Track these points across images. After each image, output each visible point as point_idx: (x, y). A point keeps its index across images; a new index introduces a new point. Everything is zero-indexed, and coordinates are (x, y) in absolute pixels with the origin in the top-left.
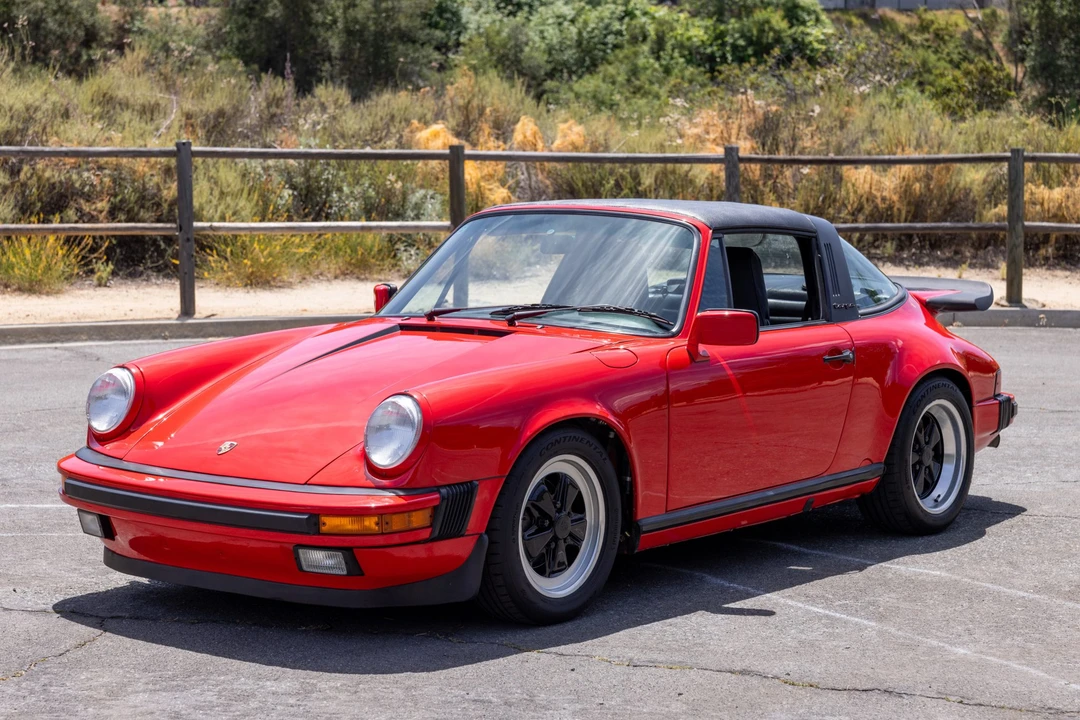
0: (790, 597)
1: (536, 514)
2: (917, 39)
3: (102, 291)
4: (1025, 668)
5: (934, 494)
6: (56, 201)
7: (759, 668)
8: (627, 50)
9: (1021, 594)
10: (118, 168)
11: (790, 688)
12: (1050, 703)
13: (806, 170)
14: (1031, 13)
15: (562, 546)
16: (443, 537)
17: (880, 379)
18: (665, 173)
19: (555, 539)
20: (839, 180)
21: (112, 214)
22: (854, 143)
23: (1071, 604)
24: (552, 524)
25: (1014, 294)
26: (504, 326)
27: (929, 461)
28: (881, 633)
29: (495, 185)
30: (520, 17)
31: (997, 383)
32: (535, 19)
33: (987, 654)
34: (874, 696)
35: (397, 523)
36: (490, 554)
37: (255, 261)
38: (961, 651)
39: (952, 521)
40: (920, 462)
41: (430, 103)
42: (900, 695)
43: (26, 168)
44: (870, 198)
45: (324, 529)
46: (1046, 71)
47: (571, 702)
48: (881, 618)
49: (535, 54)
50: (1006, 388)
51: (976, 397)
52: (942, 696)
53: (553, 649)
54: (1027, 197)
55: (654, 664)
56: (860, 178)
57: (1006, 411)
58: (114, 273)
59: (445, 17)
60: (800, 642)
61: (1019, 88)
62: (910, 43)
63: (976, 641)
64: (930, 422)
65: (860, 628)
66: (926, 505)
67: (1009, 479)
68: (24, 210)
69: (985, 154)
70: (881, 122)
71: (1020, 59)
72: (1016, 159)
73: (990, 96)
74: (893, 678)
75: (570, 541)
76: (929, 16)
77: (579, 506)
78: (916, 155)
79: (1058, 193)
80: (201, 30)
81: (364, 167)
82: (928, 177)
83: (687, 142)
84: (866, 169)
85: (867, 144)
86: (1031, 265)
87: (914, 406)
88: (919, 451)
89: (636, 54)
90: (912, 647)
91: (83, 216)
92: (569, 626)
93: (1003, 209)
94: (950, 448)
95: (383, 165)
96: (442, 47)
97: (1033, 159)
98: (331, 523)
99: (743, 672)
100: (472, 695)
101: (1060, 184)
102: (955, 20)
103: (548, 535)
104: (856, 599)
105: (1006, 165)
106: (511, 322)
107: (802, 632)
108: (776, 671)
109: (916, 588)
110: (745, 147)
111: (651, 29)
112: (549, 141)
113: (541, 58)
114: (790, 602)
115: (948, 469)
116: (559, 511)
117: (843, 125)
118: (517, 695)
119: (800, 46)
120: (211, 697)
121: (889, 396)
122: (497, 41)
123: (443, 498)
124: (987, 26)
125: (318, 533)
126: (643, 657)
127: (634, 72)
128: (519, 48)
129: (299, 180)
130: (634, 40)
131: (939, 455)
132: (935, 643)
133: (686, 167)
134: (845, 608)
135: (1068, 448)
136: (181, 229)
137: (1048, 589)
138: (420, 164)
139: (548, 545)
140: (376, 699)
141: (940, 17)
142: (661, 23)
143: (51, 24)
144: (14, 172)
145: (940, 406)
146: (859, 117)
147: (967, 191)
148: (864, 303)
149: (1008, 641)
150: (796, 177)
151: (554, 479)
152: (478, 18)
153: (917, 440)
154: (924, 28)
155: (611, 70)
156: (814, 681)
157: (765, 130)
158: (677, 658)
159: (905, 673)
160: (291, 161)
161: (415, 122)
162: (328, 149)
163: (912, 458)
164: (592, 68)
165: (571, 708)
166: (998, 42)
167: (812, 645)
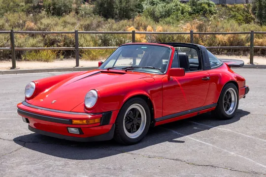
0: (192, 137)
1: (128, 118)
2: (234, 10)
3: (62, 61)
4: (248, 159)
5: (229, 110)
6: (52, 43)
7: (181, 159)
8: (176, 12)
9: (249, 136)
10: (65, 36)
11: (187, 165)
12: (254, 170)
13: (208, 36)
14: (257, 4)
15: (135, 126)
16: (103, 125)
17: (216, 83)
18: (179, 36)
19: (133, 124)
20: (215, 37)
21: (64, 46)
22: (219, 30)
23: (260, 139)
24: (132, 120)
25: (251, 62)
26: (124, 72)
27: (228, 102)
28: (213, 148)
29: (143, 39)
30: (155, 6)
31: (245, 84)
32: (157, 6)
33: (239, 154)
34: (209, 167)
35: (91, 122)
36: (116, 128)
37: (93, 55)
38: (232, 153)
39: (234, 116)
40: (226, 103)
41: (131, 22)
42: (215, 167)
43: (46, 36)
44: (222, 41)
45: (73, 123)
46: (260, 16)
47: (131, 169)
48: (213, 143)
49: (157, 14)
50: (247, 85)
51: (239, 87)
52: (226, 168)
53: (131, 152)
54: (254, 41)
55: (154, 157)
56: (220, 37)
57: (247, 90)
58: (64, 58)
59: (139, 6)
60: (193, 150)
61: (254, 20)
62: (233, 11)
63: (236, 150)
64: (228, 93)
65: (208, 146)
66: (227, 113)
67: (248, 105)
68: (45, 44)
69: (246, 32)
70: (225, 25)
71: (254, 14)
72: (252, 33)
73: (248, 21)
74: (214, 162)
75: (137, 124)
76: (236, 5)
77: (140, 116)
78: (231, 32)
79: (261, 40)
80: (92, 9)
81: (116, 35)
82: (234, 37)
83: (184, 30)
84: (221, 35)
85: (221, 30)
86: (255, 55)
87: (224, 89)
88: (225, 100)
89: (178, 13)
90: (220, 152)
91: (58, 46)
92: (137, 145)
93: (249, 44)
94: (233, 99)
95: (121, 35)
96: (139, 12)
97: (256, 33)
98: (75, 122)
99: (177, 160)
100: (107, 167)
101: (262, 38)
102: (242, 6)
103: (132, 123)
104: (208, 138)
105: (250, 34)
106: (126, 71)
107: (193, 147)
108: (185, 159)
109: (223, 134)
110: (195, 31)
111: (181, 8)
112: (155, 30)
113: (159, 14)
114: (192, 138)
115: (233, 104)
116: (134, 117)
117: (217, 26)
118: (118, 166)
119: (210, 11)
120: (41, 167)
121: (218, 87)
122: (150, 11)
123: (103, 115)
124: (248, 7)
125: (72, 124)
126: (152, 155)
127: (177, 17)
128: (154, 12)
129: (103, 38)
130: (177, 11)
131: (230, 101)
132: (226, 151)
133: (183, 35)
134: (205, 141)
135: (262, 97)
136: (76, 48)
137: (255, 135)
138: (128, 34)
139: (131, 125)
140: (82, 167)
141: (239, 5)
142: (183, 7)
143: (63, 9)
144: (44, 37)
145: (231, 90)
146: (220, 25)
147: (242, 40)
148: (213, 65)
149: (244, 150)
150: (206, 37)
151: (133, 110)
152: (146, 6)
153: (225, 97)
154: (235, 8)
155: (173, 16)
156: (194, 163)
157: (200, 27)
158: (161, 155)
159: (217, 160)
160: (101, 34)
161: (127, 26)
162: (109, 32)
163: (224, 102)
164: (169, 16)
165: (130, 170)
166: (250, 11)
167: (195, 151)
